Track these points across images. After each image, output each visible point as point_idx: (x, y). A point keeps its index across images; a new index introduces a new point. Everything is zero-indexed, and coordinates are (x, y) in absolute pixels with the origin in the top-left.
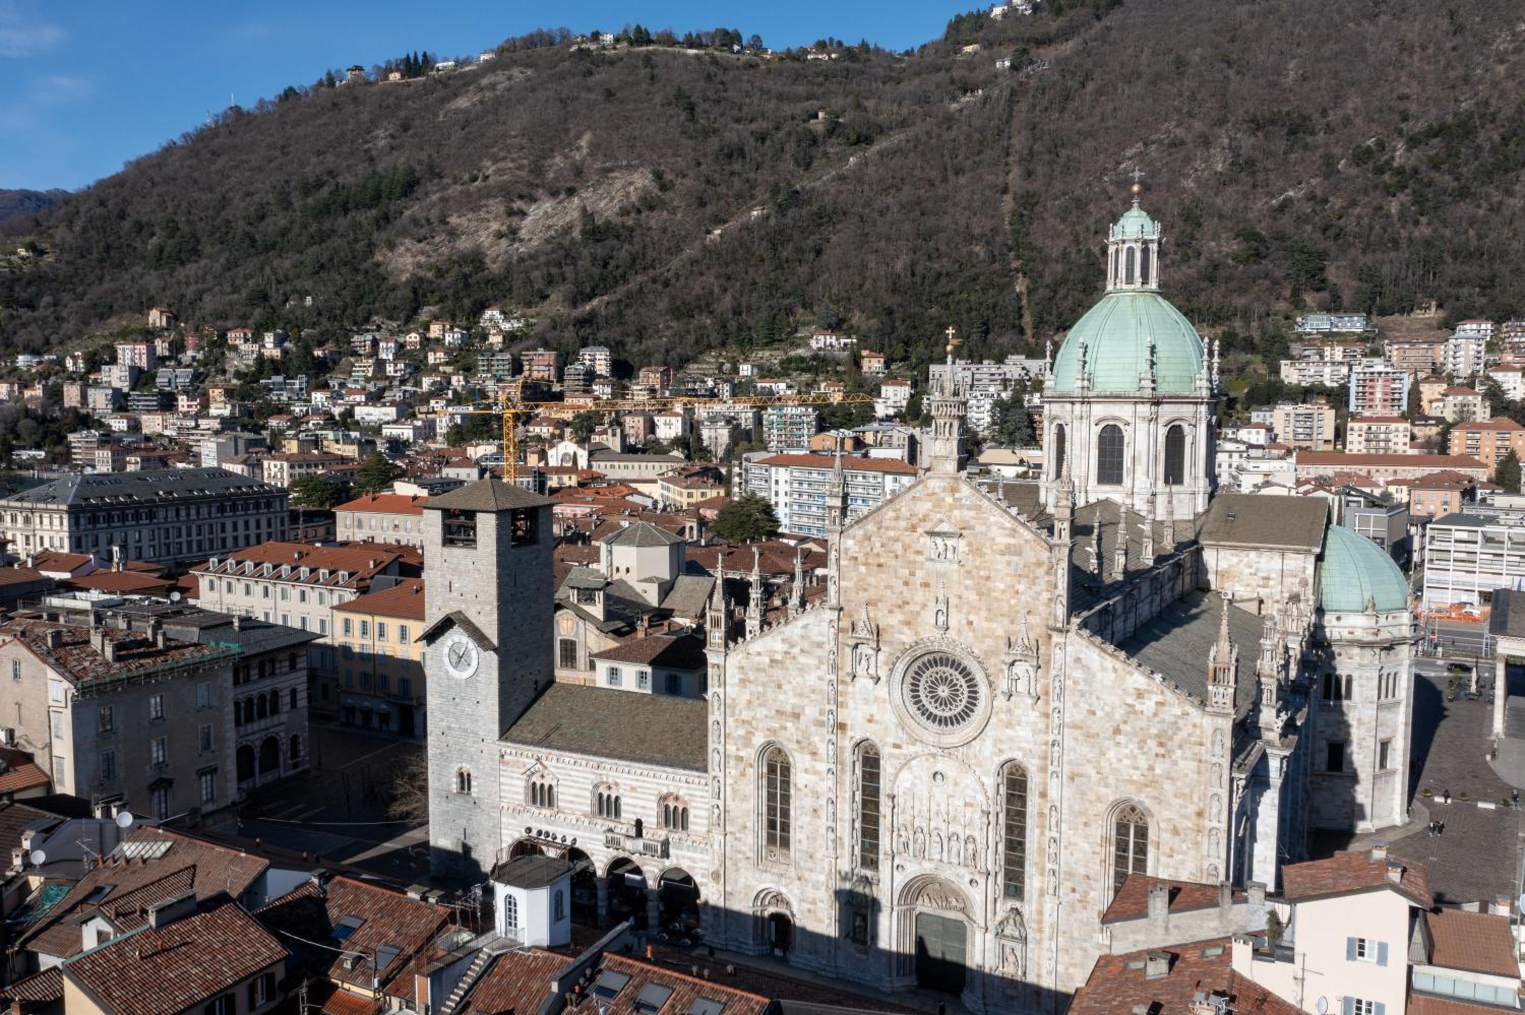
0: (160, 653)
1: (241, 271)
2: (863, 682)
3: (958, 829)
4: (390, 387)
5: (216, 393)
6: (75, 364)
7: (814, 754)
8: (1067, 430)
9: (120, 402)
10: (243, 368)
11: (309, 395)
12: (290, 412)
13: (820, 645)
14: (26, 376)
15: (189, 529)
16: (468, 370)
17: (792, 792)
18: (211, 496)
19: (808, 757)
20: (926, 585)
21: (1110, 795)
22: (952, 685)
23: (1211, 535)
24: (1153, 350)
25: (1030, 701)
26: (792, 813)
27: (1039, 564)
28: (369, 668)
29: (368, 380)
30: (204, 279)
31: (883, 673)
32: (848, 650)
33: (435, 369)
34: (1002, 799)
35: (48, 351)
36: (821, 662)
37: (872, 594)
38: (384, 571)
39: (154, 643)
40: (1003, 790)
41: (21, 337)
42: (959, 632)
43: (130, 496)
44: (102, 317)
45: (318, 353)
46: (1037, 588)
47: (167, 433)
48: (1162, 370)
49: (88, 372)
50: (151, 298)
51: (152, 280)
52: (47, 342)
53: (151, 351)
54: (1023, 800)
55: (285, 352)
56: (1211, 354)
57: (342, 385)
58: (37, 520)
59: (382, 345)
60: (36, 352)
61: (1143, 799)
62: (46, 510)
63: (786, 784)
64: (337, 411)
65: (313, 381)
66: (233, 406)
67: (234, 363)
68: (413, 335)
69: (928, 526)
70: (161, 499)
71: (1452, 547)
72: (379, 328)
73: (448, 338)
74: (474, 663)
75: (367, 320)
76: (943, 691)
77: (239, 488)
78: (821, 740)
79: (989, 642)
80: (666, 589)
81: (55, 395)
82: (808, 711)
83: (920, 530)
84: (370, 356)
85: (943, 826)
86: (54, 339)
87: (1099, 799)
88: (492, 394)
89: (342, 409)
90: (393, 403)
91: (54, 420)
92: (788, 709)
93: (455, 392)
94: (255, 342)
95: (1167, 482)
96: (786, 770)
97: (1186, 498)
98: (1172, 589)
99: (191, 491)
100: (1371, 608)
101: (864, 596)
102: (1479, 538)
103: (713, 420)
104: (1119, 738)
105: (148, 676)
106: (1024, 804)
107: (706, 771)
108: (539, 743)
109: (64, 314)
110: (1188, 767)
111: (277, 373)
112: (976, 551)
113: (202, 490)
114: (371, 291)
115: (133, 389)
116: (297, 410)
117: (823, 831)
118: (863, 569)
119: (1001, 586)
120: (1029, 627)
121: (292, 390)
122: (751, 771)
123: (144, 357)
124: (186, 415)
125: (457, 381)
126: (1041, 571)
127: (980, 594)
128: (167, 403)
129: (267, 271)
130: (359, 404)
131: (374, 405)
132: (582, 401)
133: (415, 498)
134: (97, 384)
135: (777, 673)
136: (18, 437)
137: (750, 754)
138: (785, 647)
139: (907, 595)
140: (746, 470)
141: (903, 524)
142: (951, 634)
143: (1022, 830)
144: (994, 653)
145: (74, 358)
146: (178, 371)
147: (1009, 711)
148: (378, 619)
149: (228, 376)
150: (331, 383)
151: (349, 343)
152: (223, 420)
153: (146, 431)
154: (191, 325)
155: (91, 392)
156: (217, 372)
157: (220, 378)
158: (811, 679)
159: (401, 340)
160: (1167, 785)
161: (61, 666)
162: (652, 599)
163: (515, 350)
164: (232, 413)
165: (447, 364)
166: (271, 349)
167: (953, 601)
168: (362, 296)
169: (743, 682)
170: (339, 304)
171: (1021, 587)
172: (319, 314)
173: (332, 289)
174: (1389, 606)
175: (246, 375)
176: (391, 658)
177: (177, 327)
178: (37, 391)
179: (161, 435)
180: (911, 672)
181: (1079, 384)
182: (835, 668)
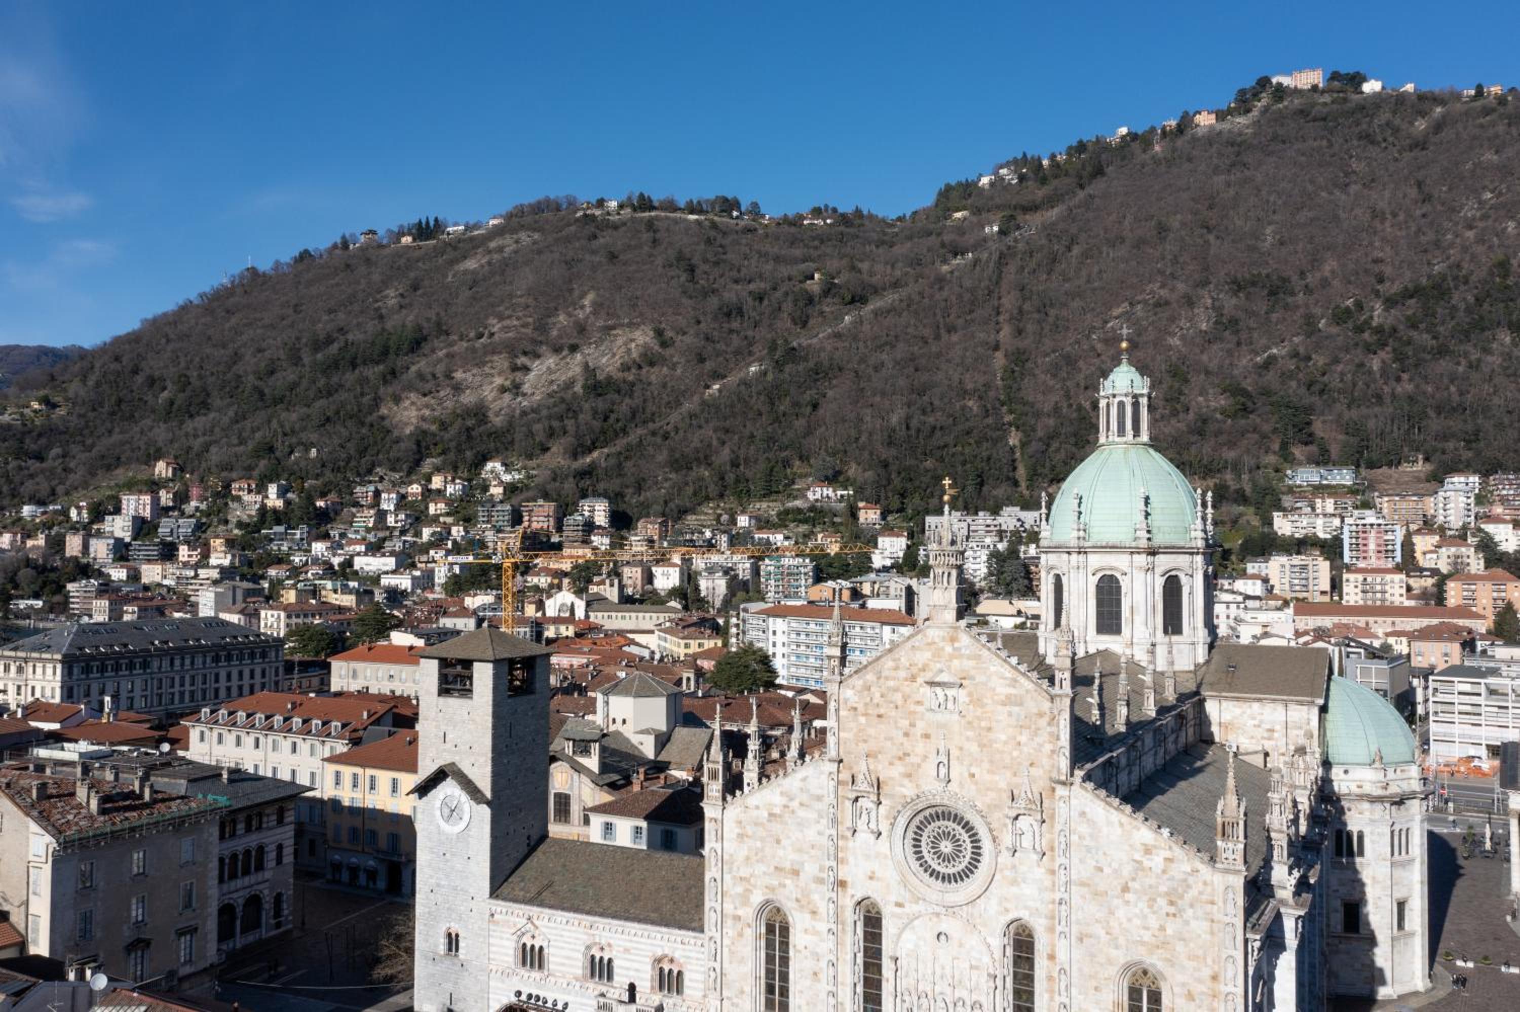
0: (146, 806)
1: (248, 424)
2: (864, 836)
3: (965, 994)
4: (391, 537)
5: (217, 544)
6: (79, 514)
7: (814, 913)
8: (1064, 580)
9: (121, 552)
10: (245, 518)
11: (310, 545)
12: (290, 562)
13: (819, 798)
14: (29, 526)
15: (182, 679)
16: (468, 521)
17: (791, 953)
18: (206, 646)
19: (808, 916)
20: (927, 736)
21: (1121, 957)
22: (955, 840)
23: (1213, 686)
24: (1147, 500)
25: (1035, 857)
26: (791, 976)
27: (1041, 715)
28: (358, 822)
29: (368, 530)
30: (212, 431)
31: (884, 827)
32: (848, 804)
33: (435, 519)
34: (1009, 961)
35: (54, 502)
36: (821, 816)
37: (872, 746)
38: (377, 722)
39: (141, 796)
40: (1010, 951)
41: (29, 487)
42: (961, 785)
43: (126, 646)
44: (109, 468)
45: (320, 504)
46: (1038, 740)
47: (166, 582)
48: (1156, 520)
49: (92, 522)
50: (158, 450)
51: (161, 433)
52: (53, 493)
53: (156, 501)
54: (1030, 962)
55: (288, 503)
56: (1204, 505)
57: (343, 535)
58: (31, 669)
59: (384, 496)
60: (41, 503)
61: (1155, 961)
62: (40, 660)
63: (785, 945)
64: (336, 561)
65: (314, 531)
66: (234, 556)
67: (237, 513)
68: (415, 486)
69: (928, 676)
70: (156, 649)
71: (1456, 699)
72: (382, 479)
73: (450, 489)
74: (466, 817)
75: (370, 472)
76: (946, 847)
77: (235, 637)
78: (820, 897)
79: (992, 795)
80: (662, 741)
81: (57, 544)
82: (807, 867)
83: (920, 680)
84: (371, 507)
85: (948, 991)
86: (60, 489)
87: (1110, 962)
88: (491, 545)
89: (342, 559)
90: (392, 554)
91: (54, 569)
92: (787, 865)
93: (455, 542)
94: (258, 493)
95: (1166, 632)
96: (785, 930)
97: (1186, 648)
98: (1176, 742)
99: (187, 641)
100: (1378, 760)
101: (863, 748)
102: (1483, 689)
103: (711, 570)
104: (1128, 896)
105: (133, 829)
106: (1032, 968)
107: (701, 930)
108: (530, 902)
109: (72, 465)
110: (1199, 927)
111: (279, 523)
112: (976, 701)
113: (198, 640)
114: (375, 443)
115: (134, 539)
116: (297, 560)
117: (823, 995)
118: (862, 720)
119: (1003, 737)
120: (1032, 780)
121: (292, 540)
122: (749, 933)
123: (148, 508)
124: (186, 565)
125: (457, 532)
126: (1043, 722)
127: (982, 746)
128: (168, 553)
129: (274, 424)
130: (358, 554)
131: (374, 555)
132: (580, 552)
133: (411, 648)
134: (99, 534)
135: (776, 827)
136: (16, 587)
137: (748, 913)
138: (784, 801)
139: (908, 747)
140: (744, 621)
141: (902, 674)
142: (953, 786)
143: (1031, 994)
144: (997, 807)
145: (79, 508)
146: (181, 521)
147: (1014, 867)
148: (370, 772)
149: (230, 526)
150: (332, 533)
151: (352, 493)
152: (222, 569)
153: (145, 580)
154: (196, 476)
155: (93, 542)
156: (219, 522)
157: (222, 528)
158: (811, 834)
159: (403, 491)
160: (1180, 947)
161: (44, 819)
162: (648, 750)
163: (515, 501)
164: (232, 563)
165: (448, 514)
166: (274, 500)
167: (954, 753)
168: (366, 449)
169: (741, 836)
170: (344, 456)
171: (1023, 739)
172: (323, 466)
173: (336, 441)
174: (1396, 759)
175: (248, 525)
176: (381, 812)
177: (182, 478)
178: (40, 541)
179: (159, 585)
180: (912, 828)
181: (1075, 534)
182: (835, 822)
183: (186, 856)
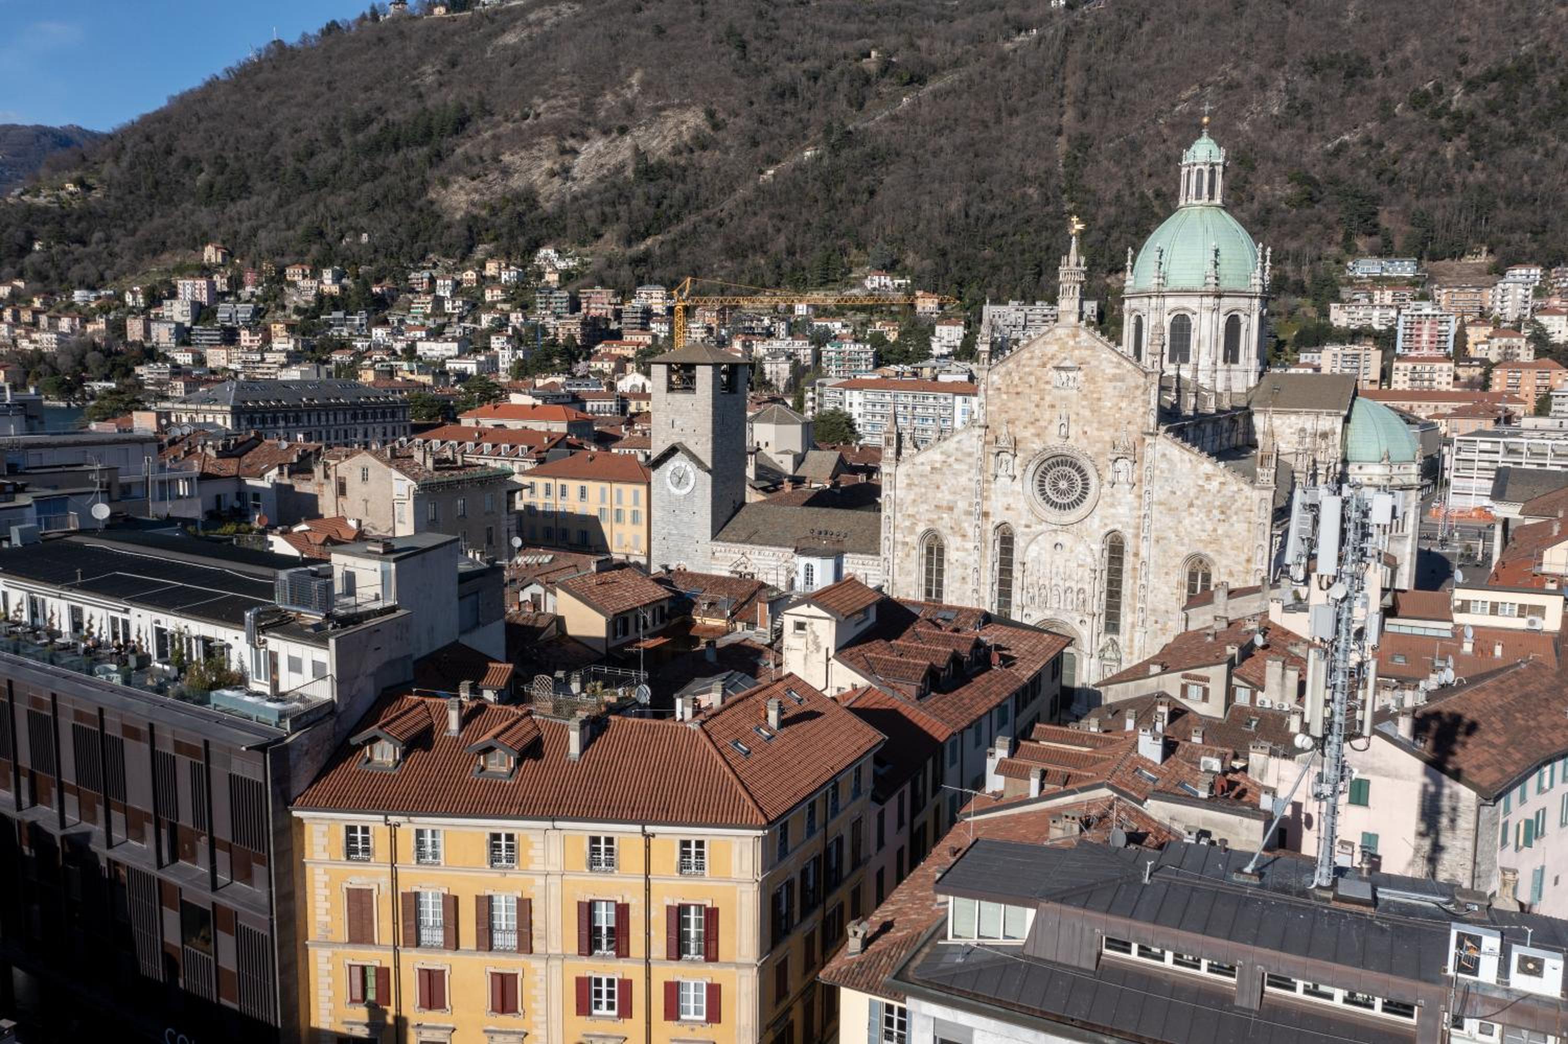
0: (459, 468)
1: (295, 207)
2: (1004, 480)
3: (1073, 584)
4: (449, 324)
5: (278, 329)
6: (134, 299)
7: (964, 536)
8: (1144, 320)
9: (183, 337)
10: (302, 304)
11: (370, 331)
12: (352, 347)
13: (970, 455)
14: (85, 311)
15: (328, 433)
16: (526, 307)
17: (946, 566)
19: (959, 539)
20: (1053, 406)
21: (1185, 551)
22: (1070, 480)
23: (1260, 403)
24: (1217, 251)
25: (1128, 487)
26: (945, 582)
27: (1137, 387)
28: (551, 523)
29: (426, 316)
30: (257, 216)
31: (1018, 473)
32: (992, 457)
33: (492, 306)
34: (1105, 560)
35: (103, 287)
36: (971, 467)
37: (1012, 415)
38: (555, 446)
39: (455, 461)
40: (1106, 554)
41: (75, 272)
42: (1077, 440)
43: (280, 401)
44: (155, 253)
45: (376, 289)
46: (1135, 405)
47: (232, 366)
48: (1224, 268)
49: (148, 307)
50: (205, 234)
51: (204, 217)
52: (102, 278)
53: (212, 286)
54: (1120, 560)
55: (343, 288)
56: (1264, 257)
57: (401, 322)
59: (440, 282)
60: (92, 288)
61: (1209, 552)
62: (210, 411)
63: (941, 561)
64: (399, 346)
65: (373, 317)
66: (296, 341)
67: (293, 299)
68: (470, 272)
69: (1056, 363)
71: (1476, 456)
72: (435, 266)
73: (505, 276)
74: (692, 483)
75: (423, 258)
76: (1063, 485)
77: (369, 398)
78: (969, 527)
79: (1099, 445)
80: (799, 460)
81: (118, 328)
82: (960, 504)
83: (1049, 366)
84: (428, 293)
85: (1061, 583)
86: (108, 274)
87: (1177, 555)
88: (551, 331)
89: (404, 345)
90: (454, 339)
91: (118, 353)
92: (945, 504)
93: (514, 328)
94: (313, 278)
95: (1225, 361)
96: (941, 550)
97: (1241, 375)
98: (1229, 439)
99: (329, 399)
100: (1386, 459)
101: (1004, 416)
102: (1501, 448)
103: (774, 355)
104: (1193, 510)
105: (459, 482)
106: (1121, 564)
107: (878, 554)
108: (743, 542)
109: (117, 249)
110: (1240, 527)
111: (337, 308)
112: (1091, 380)
113: (338, 398)
114: (427, 228)
115: (194, 323)
116: (359, 345)
117: (969, 593)
118: (1005, 397)
119: (1109, 404)
120: (1129, 433)
121: (352, 326)
122: (914, 553)
123: (205, 292)
124: (250, 349)
125: (516, 318)
126: (1139, 393)
127: (1093, 411)
128: (230, 337)
129: (321, 208)
130: (421, 339)
131: (436, 341)
132: (641, 339)
133: (534, 406)
134: (158, 319)
135: (937, 477)
136: (86, 369)
137: (913, 539)
138: (943, 458)
139: (1038, 414)
140: (821, 395)
141: (1036, 362)
142: (1071, 442)
143: (1119, 583)
144: (1103, 454)
145: (134, 293)
146: (239, 306)
147: (1112, 495)
148: (560, 482)
149: (288, 312)
150: (390, 319)
151: (407, 280)
152: (289, 354)
153: (210, 364)
154: (247, 261)
155: (154, 326)
156: (277, 307)
157: (280, 313)
158: (963, 480)
159: (458, 278)
160: (1226, 542)
163: (572, 287)
164: (295, 346)
165: (505, 301)
166: (329, 285)
167: (1073, 417)
168: (417, 234)
169: (909, 485)
170: (396, 241)
171: (1123, 405)
172: (376, 251)
173: (387, 226)
174: (1400, 458)
175: (306, 310)
176: (571, 514)
177: (233, 263)
178: (100, 324)
179: (226, 369)
180: (1039, 472)
181: (1156, 281)
182: (981, 470)
183: (488, 508)
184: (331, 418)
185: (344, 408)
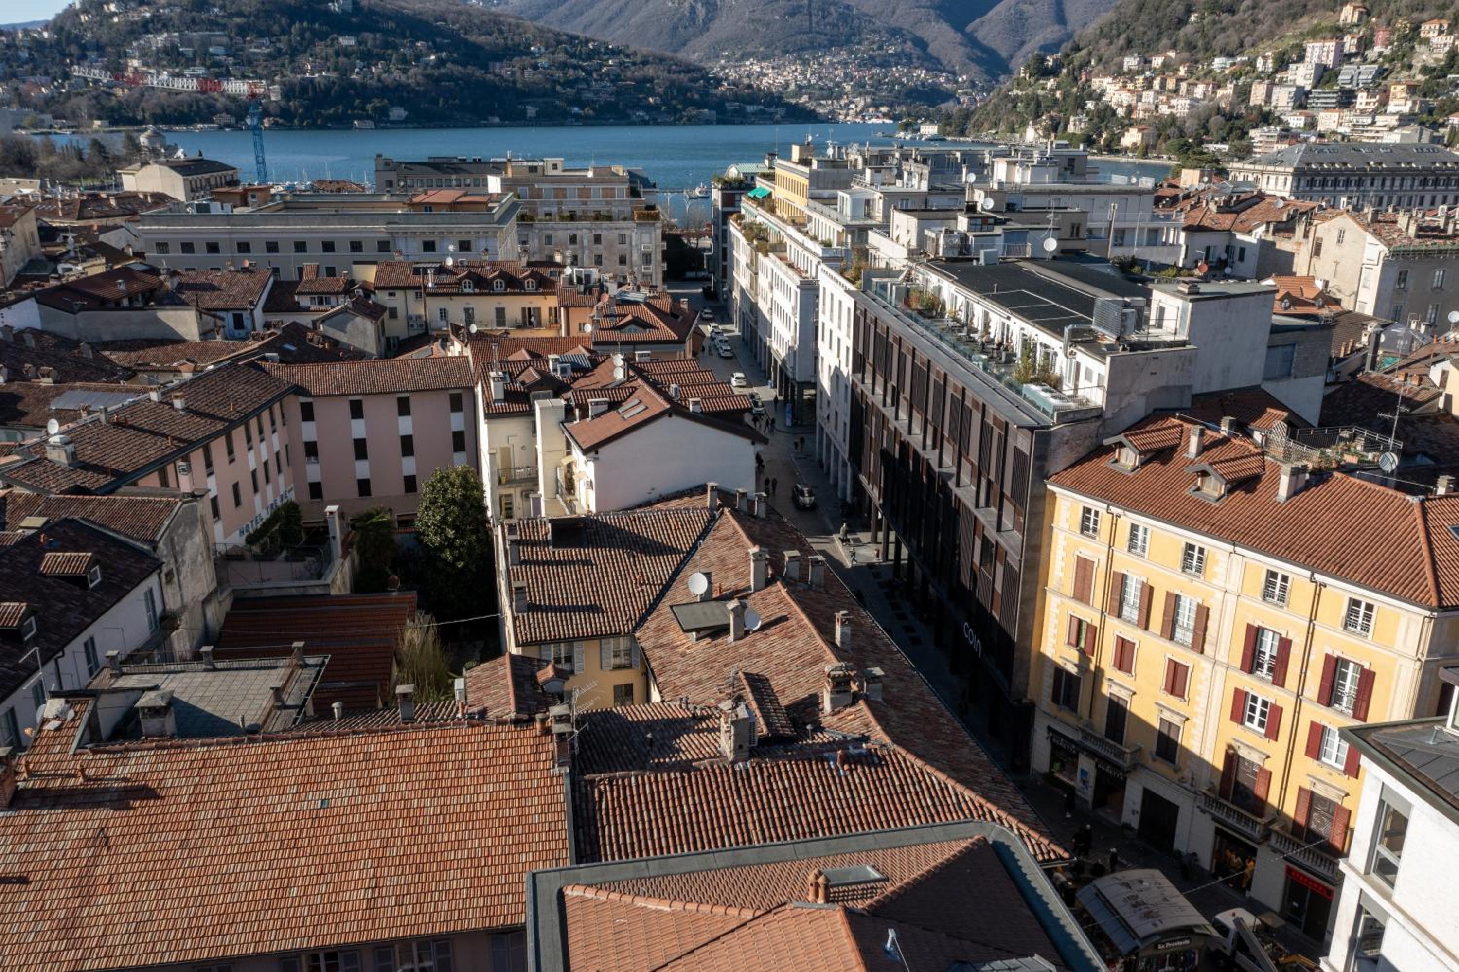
0: (1450, 237)
5: (1398, 91)
6: (1265, 64)
9: (1301, 100)
10: (1431, 63)
14: (1219, 77)
18: (1417, 169)
35: (1241, 53)
39: (1445, 230)
41: (1220, 41)
43: (1345, 164)
44: (1295, 17)
47: (1341, 130)
49: (1276, 71)
52: (1241, 45)
53: (1340, 47)
60: (1230, 55)
62: (1275, 172)
66: (1414, 103)
67: (1423, 57)
70: (1371, 169)
77: (1445, 163)
81: (1244, 93)
86: (1248, 41)
91: (1239, 117)
94: (1450, 34)
99: (1399, 163)
109: (1260, 16)
113: (1410, 163)
115: (1315, 87)
123: (1332, 55)
124: (1363, 112)
128: (1346, 99)
134: (1282, 83)
136: (1207, 133)
145: (1265, 58)
146: (1363, 67)
149: (1413, 72)
152: (1402, 117)
153: (1321, 128)
154: (1383, 19)
155: (1276, 90)
156: (1402, 68)
157: (1405, 73)
161: (1377, 234)
164: (1411, 109)
175: (1434, 69)
177: (1368, 22)
178: (1229, 90)
179: (1334, 133)
184: (1397, 183)
185: (1413, 173)
